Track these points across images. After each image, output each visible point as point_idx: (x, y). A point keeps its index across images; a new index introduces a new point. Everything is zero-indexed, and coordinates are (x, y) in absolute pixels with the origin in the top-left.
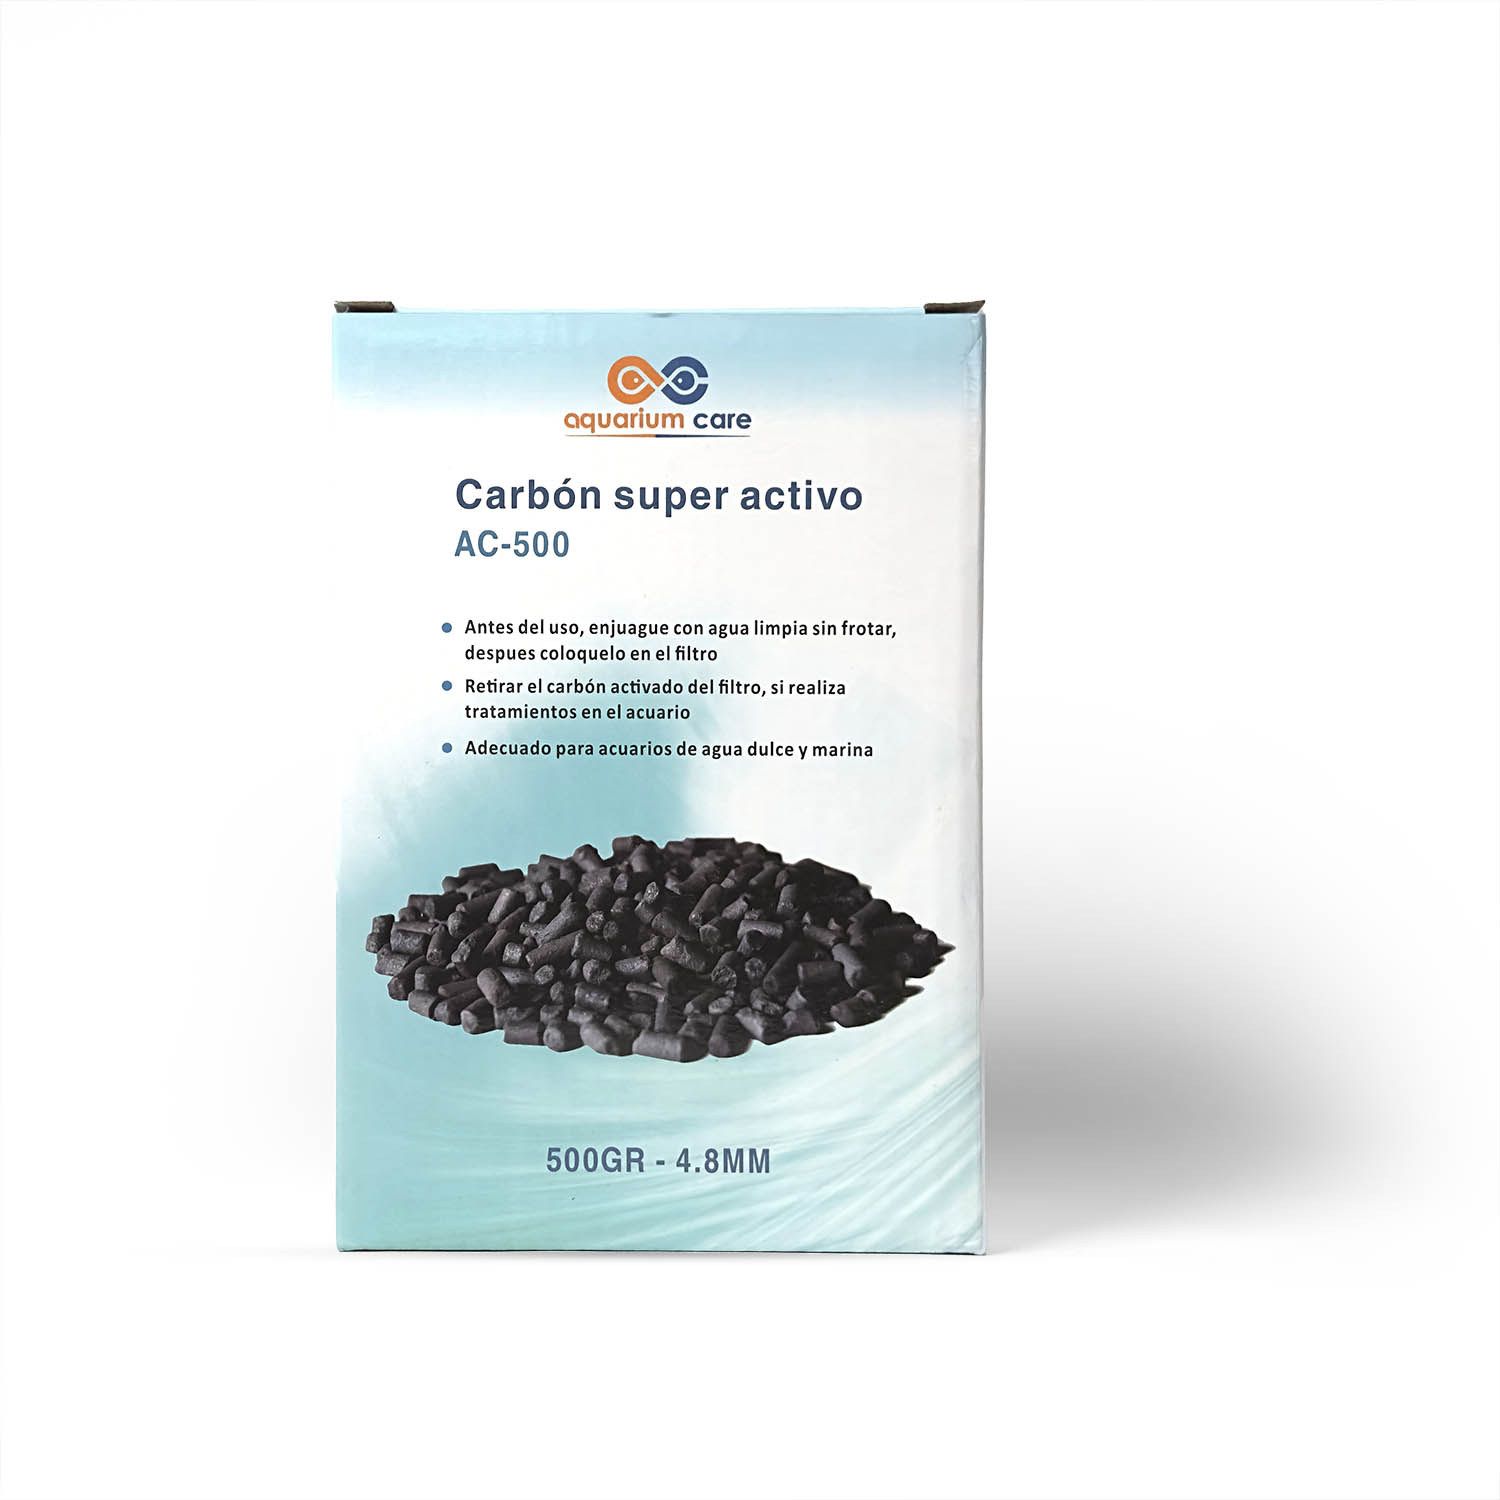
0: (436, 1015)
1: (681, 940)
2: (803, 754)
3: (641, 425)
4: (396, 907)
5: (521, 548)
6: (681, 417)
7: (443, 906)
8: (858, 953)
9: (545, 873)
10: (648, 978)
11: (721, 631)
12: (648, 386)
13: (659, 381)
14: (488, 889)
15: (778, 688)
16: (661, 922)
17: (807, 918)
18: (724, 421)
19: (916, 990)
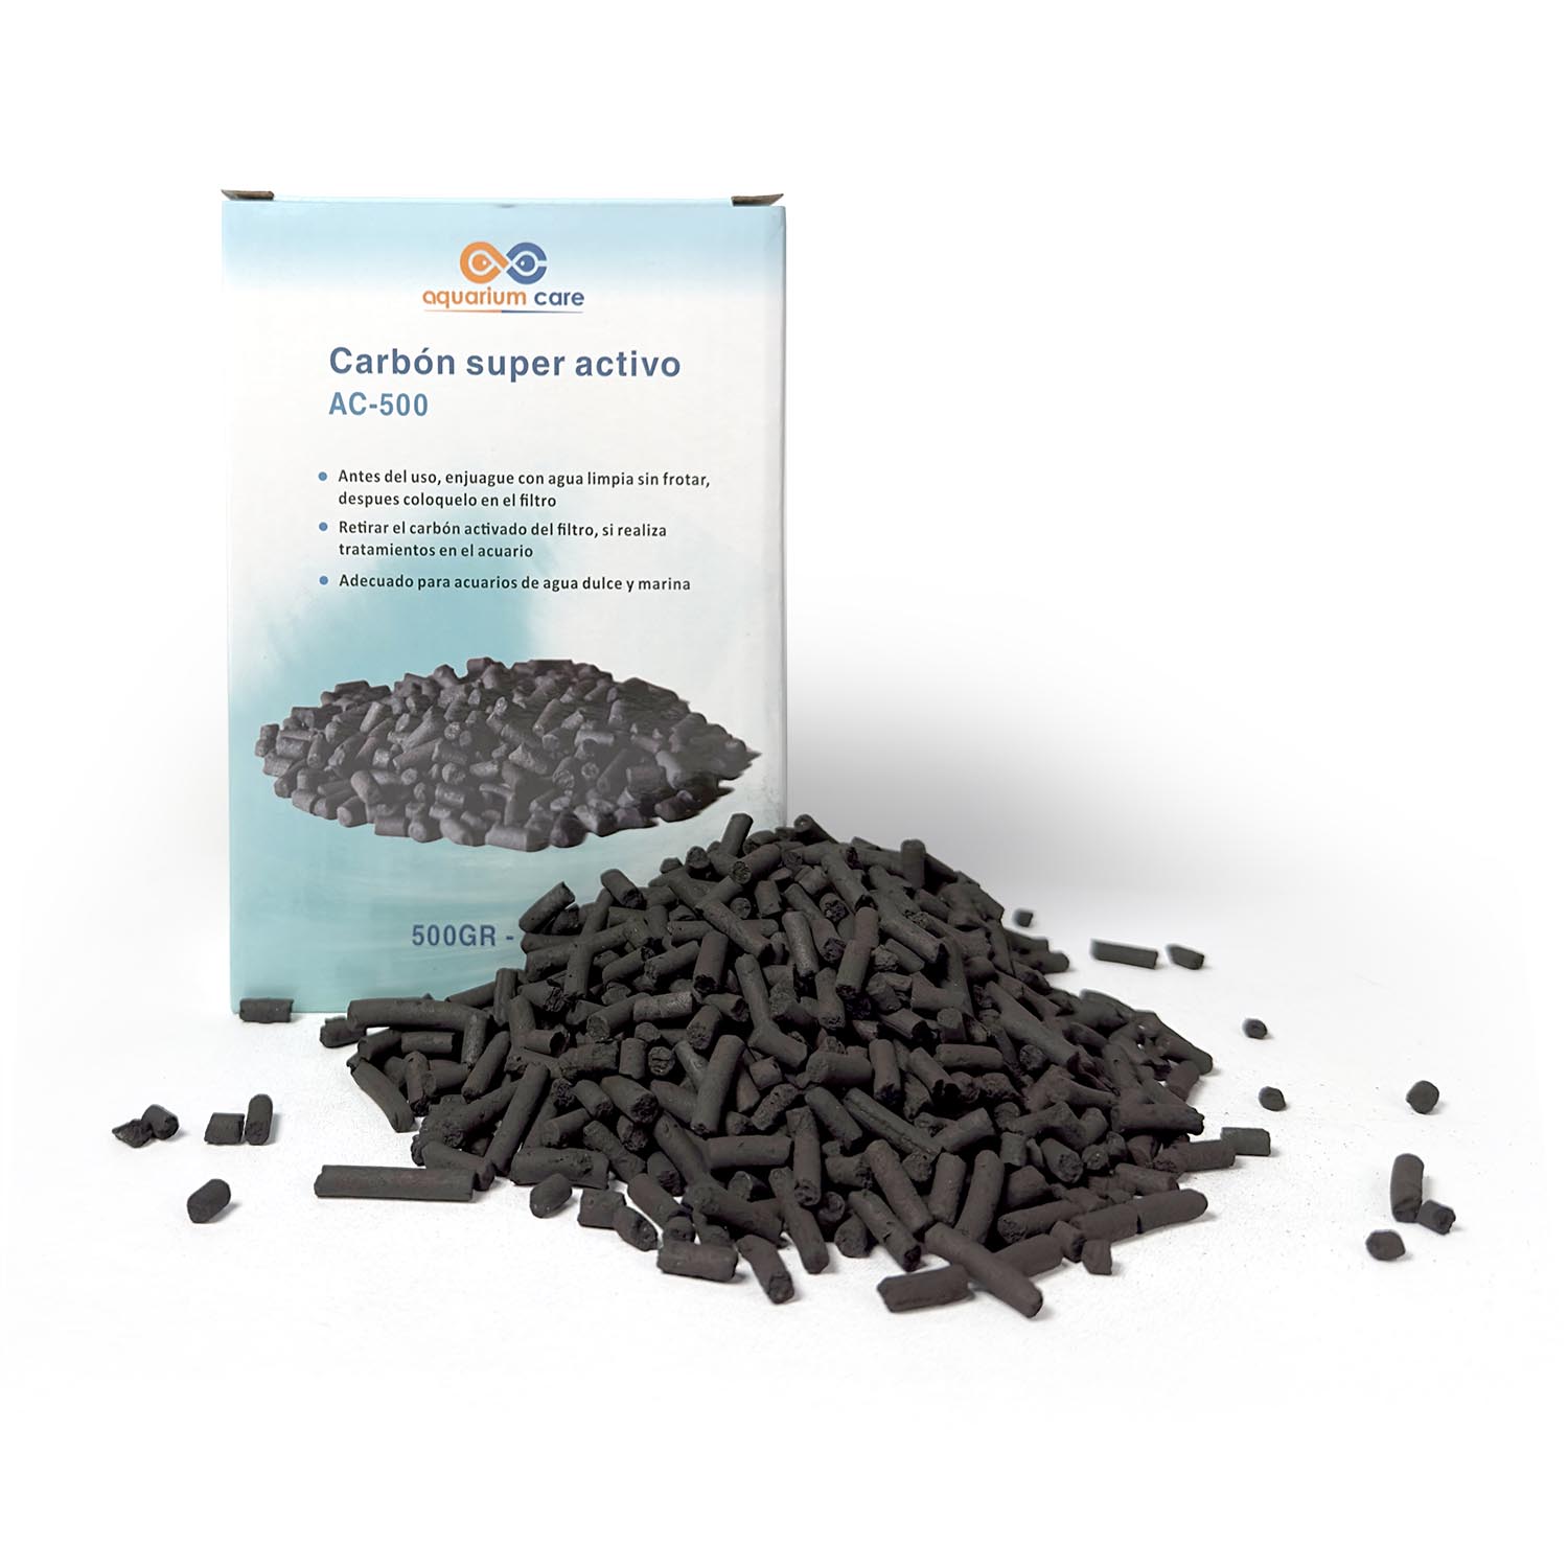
0: (315, 811)
1: (526, 747)
2: (631, 587)
3: (489, 302)
4: (281, 717)
5: (386, 408)
6: (524, 295)
7: (322, 716)
8: (678, 758)
9: (409, 689)
10: (497, 779)
11: (559, 481)
12: (496, 268)
13: (504, 263)
14: (360, 703)
15: (609, 531)
16: (507, 730)
17: (634, 729)
18: (562, 298)
19: (727, 791)
